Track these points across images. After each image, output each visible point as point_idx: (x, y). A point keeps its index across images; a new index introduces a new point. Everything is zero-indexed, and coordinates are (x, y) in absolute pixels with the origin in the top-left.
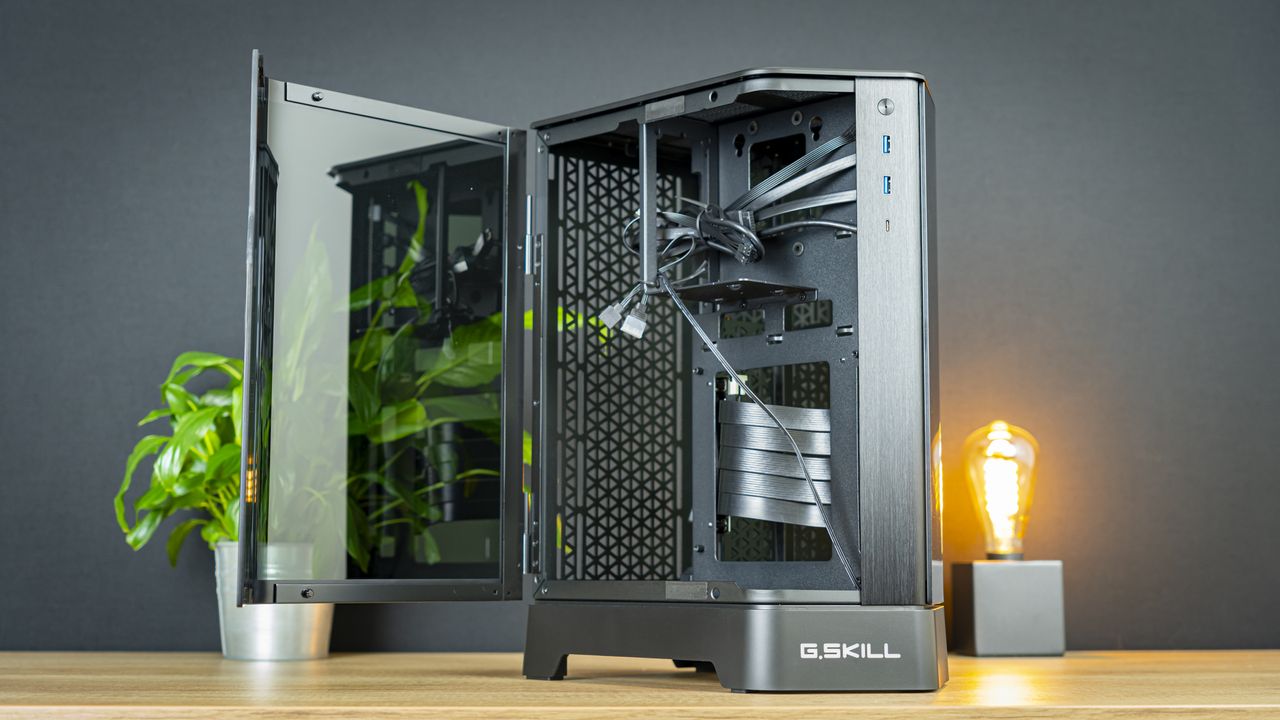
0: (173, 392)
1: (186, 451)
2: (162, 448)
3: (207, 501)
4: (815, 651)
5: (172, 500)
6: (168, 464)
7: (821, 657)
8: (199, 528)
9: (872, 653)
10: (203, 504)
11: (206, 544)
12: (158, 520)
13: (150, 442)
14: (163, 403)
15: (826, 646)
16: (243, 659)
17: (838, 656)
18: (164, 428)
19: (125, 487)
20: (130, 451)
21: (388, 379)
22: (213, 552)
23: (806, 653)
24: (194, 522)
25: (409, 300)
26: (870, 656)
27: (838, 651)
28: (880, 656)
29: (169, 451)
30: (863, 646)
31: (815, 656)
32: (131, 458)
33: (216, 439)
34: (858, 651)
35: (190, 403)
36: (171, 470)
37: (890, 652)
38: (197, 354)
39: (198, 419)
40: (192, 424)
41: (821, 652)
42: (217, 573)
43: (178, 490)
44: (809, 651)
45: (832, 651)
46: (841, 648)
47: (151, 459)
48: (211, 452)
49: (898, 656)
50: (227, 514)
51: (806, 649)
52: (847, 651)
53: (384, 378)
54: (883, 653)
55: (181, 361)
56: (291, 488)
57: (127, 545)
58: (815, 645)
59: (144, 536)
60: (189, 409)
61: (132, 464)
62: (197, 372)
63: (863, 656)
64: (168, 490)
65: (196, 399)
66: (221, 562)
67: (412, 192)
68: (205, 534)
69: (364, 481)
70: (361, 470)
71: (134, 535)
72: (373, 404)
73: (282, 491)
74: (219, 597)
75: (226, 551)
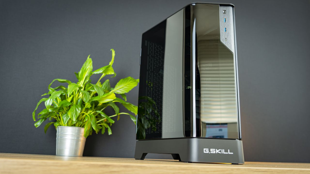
4: (208, 151)
7: (210, 153)
8: (53, 124)
9: (225, 152)
13: (44, 99)
14: (48, 91)
15: (211, 149)
17: (215, 153)
19: (36, 109)
23: (205, 151)
26: (224, 153)
27: (215, 151)
28: (227, 153)
30: (222, 150)
31: (208, 152)
34: (220, 151)
36: (49, 104)
37: (230, 152)
39: (58, 93)
40: (56, 94)
41: (210, 151)
43: (50, 111)
44: (206, 151)
45: (213, 151)
46: (216, 150)
48: (59, 103)
49: (232, 153)
51: (205, 150)
52: (217, 151)
54: (228, 152)
57: (34, 126)
58: (208, 149)
59: (39, 124)
61: (39, 104)
63: (222, 153)
68: (55, 125)
69: (96, 112)
70: (96, 110)
71: (37, 124)
72: (102, 93)
73: (77, 112)
74: (57, 140)
75: (60, 128)
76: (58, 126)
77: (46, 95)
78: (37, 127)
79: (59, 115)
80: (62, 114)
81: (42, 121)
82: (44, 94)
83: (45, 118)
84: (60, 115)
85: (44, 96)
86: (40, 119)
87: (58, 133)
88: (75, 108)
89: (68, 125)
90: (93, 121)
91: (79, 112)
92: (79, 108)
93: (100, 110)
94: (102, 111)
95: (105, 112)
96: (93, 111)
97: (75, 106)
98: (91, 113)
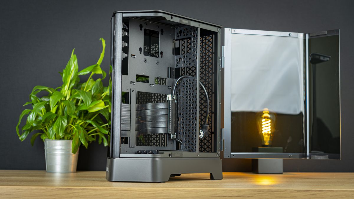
0: (33, 97)
1: (37, 114)
2: (30, 113)
3: (42, 128)
5: (32, 127)
6: (31, 117)
8: (40, 135)
10: (41, 129)
11: (42, 140)
12: (28, 133)
13: (26, 111)
14: (30, 100)
16: (52, 173)
18: (30, 107)
19: (19, 124)
20: (21, 113)
21: (93, 94)
22: (44, 142)
24: (39, 134)
25: (100, 72)
29: (32, 114)
32: (21, 115)
33: (45, 111)
35: (38, 100)
36: (32, 119)
38: (40, 86)
39: (40, 105)
40: (38, 106)
42: (45, 148)
43: (34, 125)
47: (27, 116)
48: (44, 114)
50: (48, 132)
53: (92, 94)
55: (35, 88)
56: (66, 124)
57: (19, 140)
59: (24, 138)
60: (37, 102)
61: (21, 117)
62: (40, 91)
64: (31, 125)
65: (39, 99)
66: (46, 145)
67: (101, 42)
68: (42, 137)
69: (86, 123)
70: (85, 120)
71: (22, 137)
72: (89, 101)
73: (63, 125)
74: (46, 155)
75: (47, 142)
76: (45, 139)
77: (27, 105)
78: (23, 140)
79: (45, 127)
80: (49, 127)
81: (27, 133)
82: (25, 103)
83: (30, 130)
84: (47, 128)
85: (26, 106)
86: (24, 131)
87: (46, 147)
88: (60, 121)
89: (56, 139)
90: (81, 135)
91: (65, 125)
92: (65, 121)
93: (90, 119)
94: (93, 120)
95: (95, 121)
96: (82, 121)
97: (60, 119)
98: (80, 123)
